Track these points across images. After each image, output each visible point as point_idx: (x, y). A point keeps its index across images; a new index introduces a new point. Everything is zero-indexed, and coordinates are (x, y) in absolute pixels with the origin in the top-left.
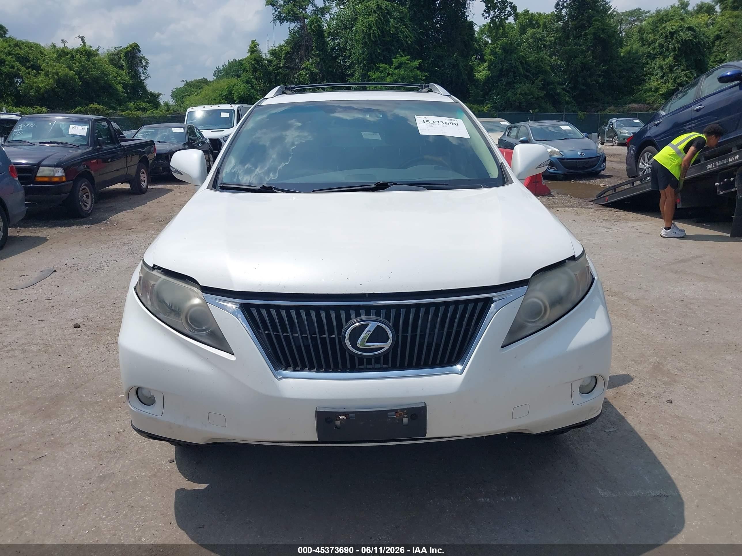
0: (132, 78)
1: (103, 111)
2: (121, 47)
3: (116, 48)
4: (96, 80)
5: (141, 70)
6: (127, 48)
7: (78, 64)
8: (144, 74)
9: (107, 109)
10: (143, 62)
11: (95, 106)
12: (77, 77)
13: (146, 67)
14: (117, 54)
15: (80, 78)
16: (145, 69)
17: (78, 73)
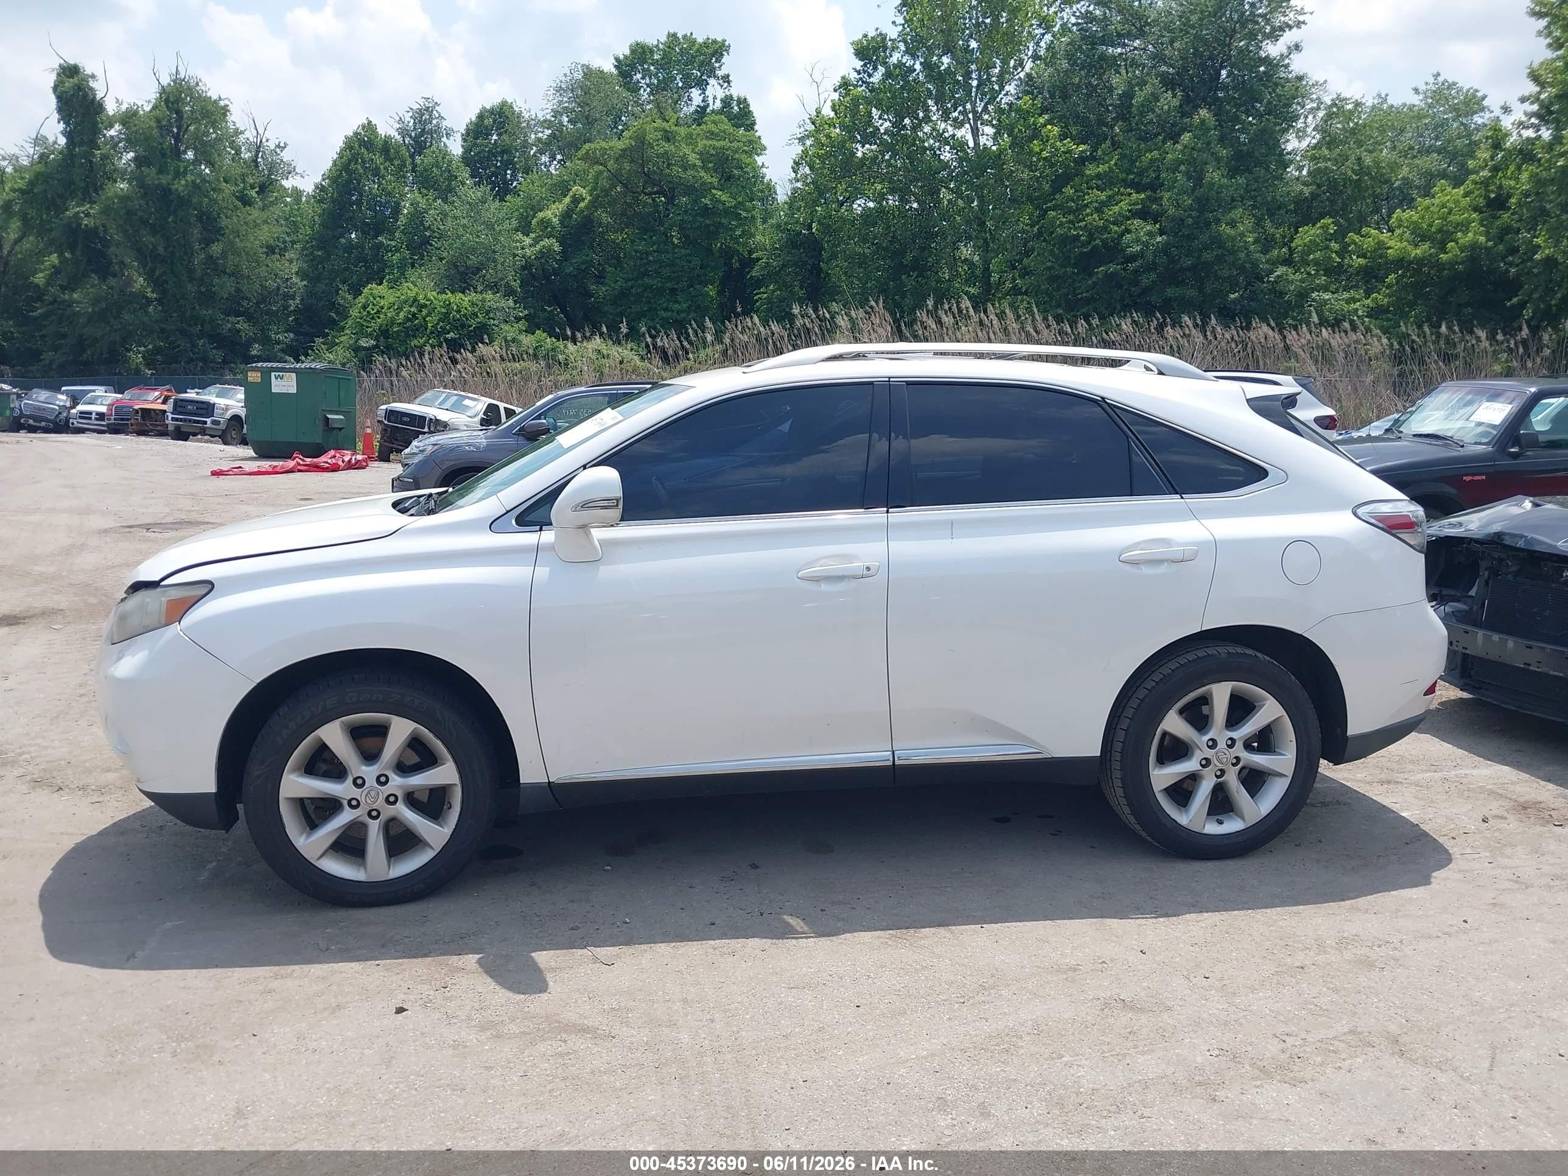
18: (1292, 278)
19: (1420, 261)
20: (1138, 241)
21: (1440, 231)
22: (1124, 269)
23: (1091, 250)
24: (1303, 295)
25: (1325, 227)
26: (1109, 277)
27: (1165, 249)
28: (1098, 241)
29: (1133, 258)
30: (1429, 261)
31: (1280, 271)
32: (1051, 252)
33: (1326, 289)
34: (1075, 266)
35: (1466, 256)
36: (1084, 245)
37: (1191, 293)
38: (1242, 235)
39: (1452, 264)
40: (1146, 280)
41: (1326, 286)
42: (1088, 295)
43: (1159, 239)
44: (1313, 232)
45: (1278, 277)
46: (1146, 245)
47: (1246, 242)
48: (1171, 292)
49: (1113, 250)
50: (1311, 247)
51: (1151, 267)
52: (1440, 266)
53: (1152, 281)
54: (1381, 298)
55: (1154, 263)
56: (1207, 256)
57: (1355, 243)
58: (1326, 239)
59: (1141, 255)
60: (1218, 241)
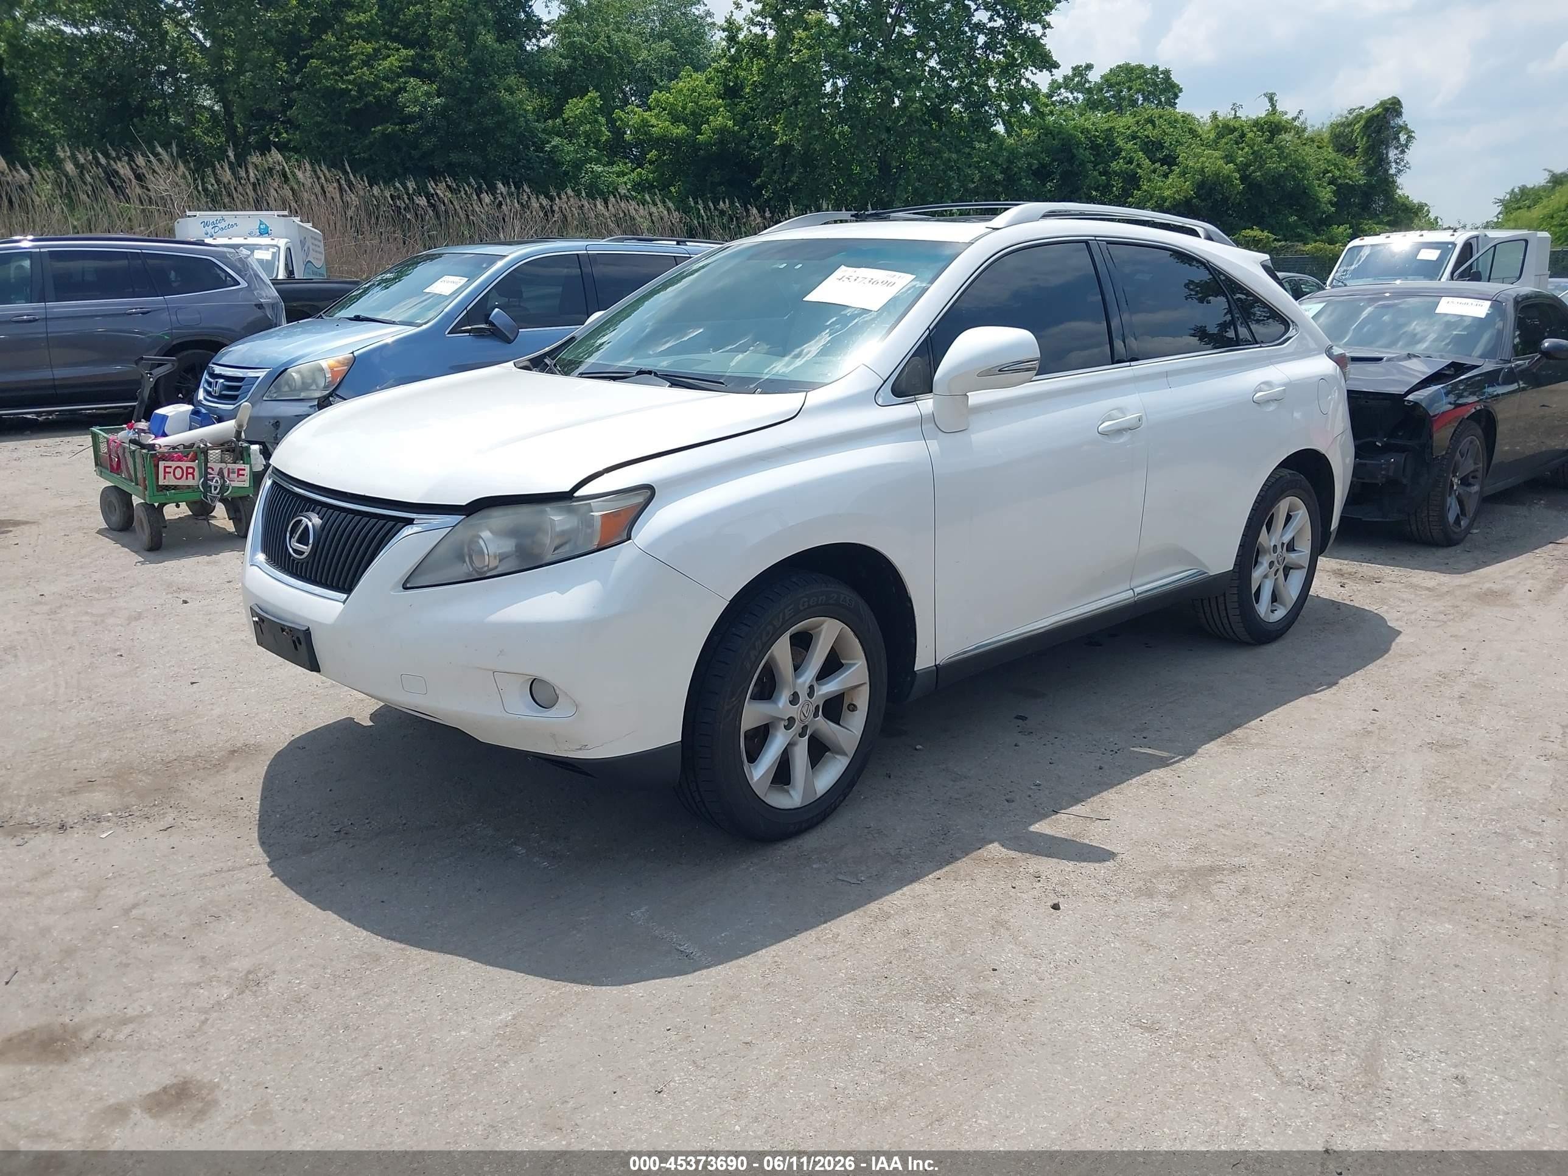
0: (1370, 172)
1: (1268, 242)
2: (1362, 107)
3: (1351, 111)
4: (1277, 180)
5: (1392, 154)
6: (1374, 109)
7: (1247, 149)
8: (1397, 163)
9: (1275, 240)
10: (1403, 137)
11: (1256, 232)
12: (1238, 176)
13: (1403, 149)
14: (1349, 125)
15: (1243, 179)
16: (1403, 152)
17: (1242, 168)
18: (569, 150)
19: (678, 141)
20: (416, 101)
21: (693, 113)
22: (404, 131)
23: (364, 105)
24: (578, 165)
25: (592, 101)
26: (385, 136)
27: (442, 112)
28: (371, 98)
29: (411, 118)
30: (686, 141)
31: (556, 141)
32: (318, 106)
33: (598, 161)
34: (347, 123)
35: (718, 138)
36: (354, 100)
37: (476, 159)
38: (521, 102)
39: (708, 144)
40: (428, 143)
41: (598, 158)
42: (366, 156)
43: (437, 101)
44: (581, 105)
45: (554, 147)
46: (423, 106)
47: (525, 110)
48: (454, 157)
49: (387, 109)
50: (582, 119)
51: (430, 130)
52: (696, 147)
53: (434, 145)
54: (645, 173)
55: (434, 126)
56: (488, 122)
57: (622, 120)
58: (595, 113)
59: (420, 116)
60: (497, 108)
